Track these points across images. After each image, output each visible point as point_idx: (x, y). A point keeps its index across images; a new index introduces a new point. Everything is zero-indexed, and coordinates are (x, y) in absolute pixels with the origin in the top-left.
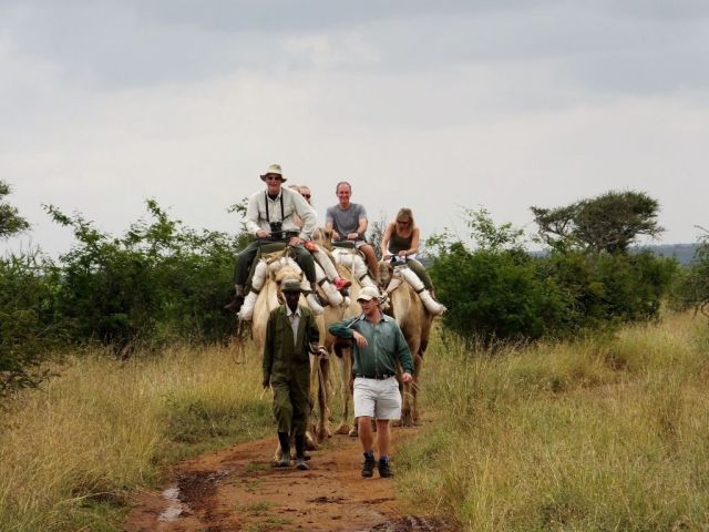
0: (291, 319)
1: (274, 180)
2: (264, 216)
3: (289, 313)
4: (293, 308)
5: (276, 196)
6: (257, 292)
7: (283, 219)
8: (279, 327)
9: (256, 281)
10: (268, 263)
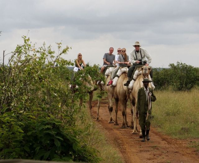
0: (145, 91)
1: (137, 47)
2: (136, 58)
3: (145, 89)
4: (146, 88)
5: (139, 51)
6: (135, 80)
7: (142, 58)
8: (142, 94)
9: (135, 76)
10: (139, 71)
